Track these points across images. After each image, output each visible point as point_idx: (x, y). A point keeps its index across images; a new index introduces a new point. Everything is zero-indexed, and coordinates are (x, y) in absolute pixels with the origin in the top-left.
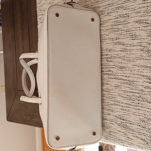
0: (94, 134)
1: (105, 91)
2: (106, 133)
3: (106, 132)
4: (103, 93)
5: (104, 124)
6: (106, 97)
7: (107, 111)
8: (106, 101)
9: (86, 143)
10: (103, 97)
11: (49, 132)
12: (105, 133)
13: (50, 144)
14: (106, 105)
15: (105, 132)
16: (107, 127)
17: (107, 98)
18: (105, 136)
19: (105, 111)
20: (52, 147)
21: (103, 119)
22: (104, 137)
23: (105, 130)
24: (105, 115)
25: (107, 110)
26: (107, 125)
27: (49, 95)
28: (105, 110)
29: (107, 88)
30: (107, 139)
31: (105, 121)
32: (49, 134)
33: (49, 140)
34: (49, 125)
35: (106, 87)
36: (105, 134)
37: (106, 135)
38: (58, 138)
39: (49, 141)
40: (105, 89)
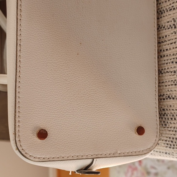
0: (140, 131)
1: (166, 27)
2: (171, 132)
3: (169, 129)
4: (160, 36)
5: (164, 110)
6: (168, 42)
7: (172, 77)
8: (170, 51)
9: (119, 152)
10: (162, 44)
11: (17, 116)
12: (168, 132)
13: (20, 149)
14: (169, 61)
15: (166, 129)
16: (173, 116)
17: (172, 43)
18: (165, 139)
19: (166, 78)
20: (25, 157)
21: (161, 98)
22: (164, 142)
23: (166, 125)
24: (168, 87)
25: (173, 73)
26: (173, 112)
27: (19, 15)
28: (167, 74)
29: (171, 19)
30: (172, 146)
31: (168, 103)
32: (17, 121)
33: (17, 136)
34: (17, 98)
35: (169, 16)
36: (166, 134)
37: (170, 136)
38: (42, 134)
39: (17, 139)
40: (167, 24)
